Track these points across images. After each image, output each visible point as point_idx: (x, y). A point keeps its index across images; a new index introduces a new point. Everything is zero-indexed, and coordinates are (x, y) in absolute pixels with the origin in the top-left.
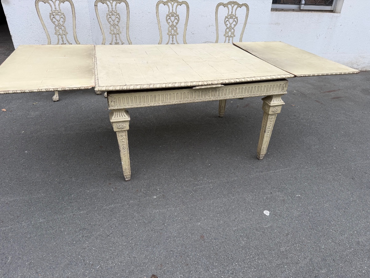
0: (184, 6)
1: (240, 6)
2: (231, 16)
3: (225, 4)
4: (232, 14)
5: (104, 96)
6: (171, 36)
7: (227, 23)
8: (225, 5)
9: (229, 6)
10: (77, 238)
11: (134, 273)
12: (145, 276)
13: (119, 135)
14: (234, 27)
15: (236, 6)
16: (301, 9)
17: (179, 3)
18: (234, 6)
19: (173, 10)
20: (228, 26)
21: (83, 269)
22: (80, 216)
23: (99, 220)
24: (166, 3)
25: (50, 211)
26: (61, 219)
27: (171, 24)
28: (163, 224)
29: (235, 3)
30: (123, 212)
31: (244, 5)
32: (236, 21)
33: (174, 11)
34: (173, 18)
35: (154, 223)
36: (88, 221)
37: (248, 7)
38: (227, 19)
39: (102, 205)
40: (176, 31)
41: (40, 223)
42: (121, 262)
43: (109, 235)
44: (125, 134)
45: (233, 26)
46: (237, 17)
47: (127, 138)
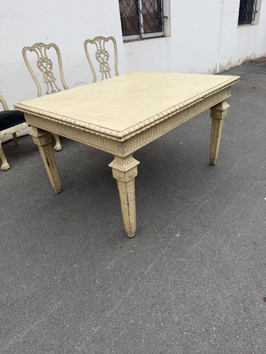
0: (52, 49)
1: (106, 40)
2: (101, 52)
3: (92, 40)
4: (101, 49)
5: (3, 170)
6: (49, 84)
7: (99, 58)
8: (92, 42)
9: (96, 42)
10: (159, 318)
11: (249, 309)
12: (259, 304)
13: (128, 186)
14: (107, 61)
15: (102, 41)
16: (143, 37)
17: (47, 47)
18: (101, 41)
19: (42, 55)
20: (101, 61)
21: (205, 342)
22: (133, 295)
23: (158, 287)
24: (32, 48)
25: (93, 313)
26: (116, 313)
27: (44, 70)
28: (215, 252)
29: (101, 38)
30: (168, 265)
31: (111, 38)
32: (107, 56)
33: (44, 56)
34: (45, 64)
35: (206, 257)
36: (147, 294)
37: (114, 39)
38: (98, 55)
39: (140, 271)
40: (52, 77)
41: (97, 333)
42: (227, 308)
43: (184, 294)
44: (132, 183)
45: (105, 61)
46: (107, 51)
47: (134, 186)
